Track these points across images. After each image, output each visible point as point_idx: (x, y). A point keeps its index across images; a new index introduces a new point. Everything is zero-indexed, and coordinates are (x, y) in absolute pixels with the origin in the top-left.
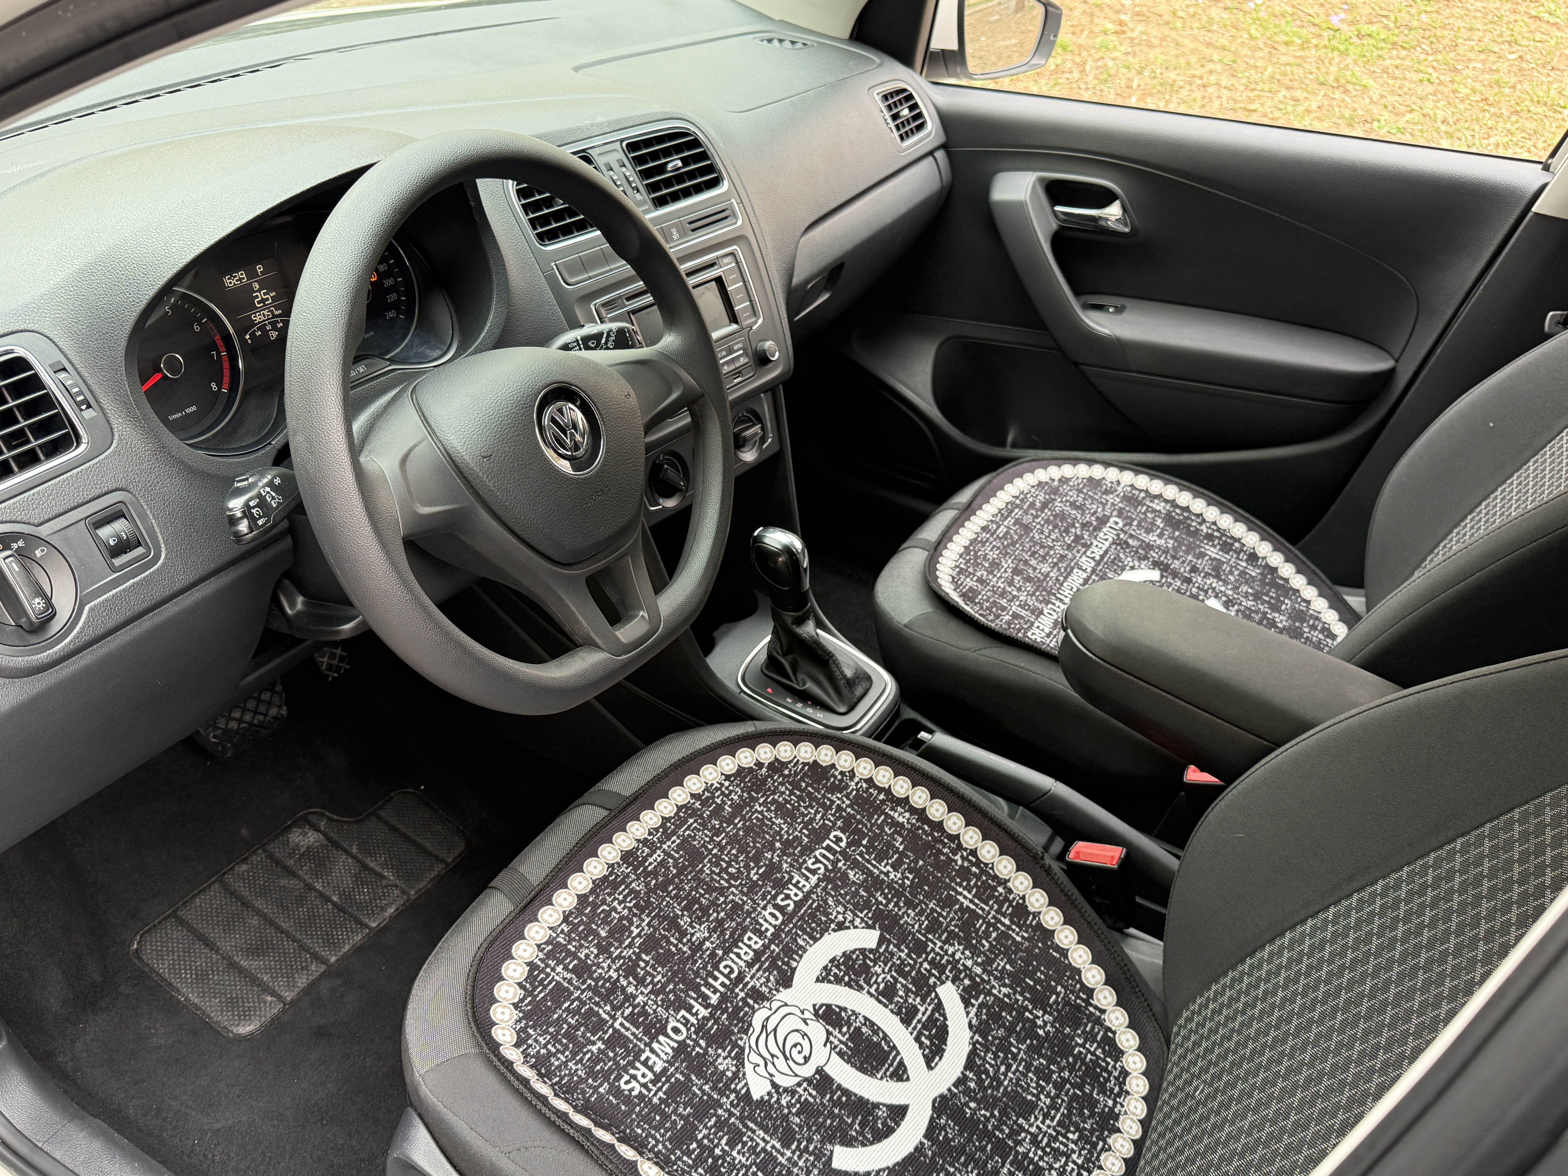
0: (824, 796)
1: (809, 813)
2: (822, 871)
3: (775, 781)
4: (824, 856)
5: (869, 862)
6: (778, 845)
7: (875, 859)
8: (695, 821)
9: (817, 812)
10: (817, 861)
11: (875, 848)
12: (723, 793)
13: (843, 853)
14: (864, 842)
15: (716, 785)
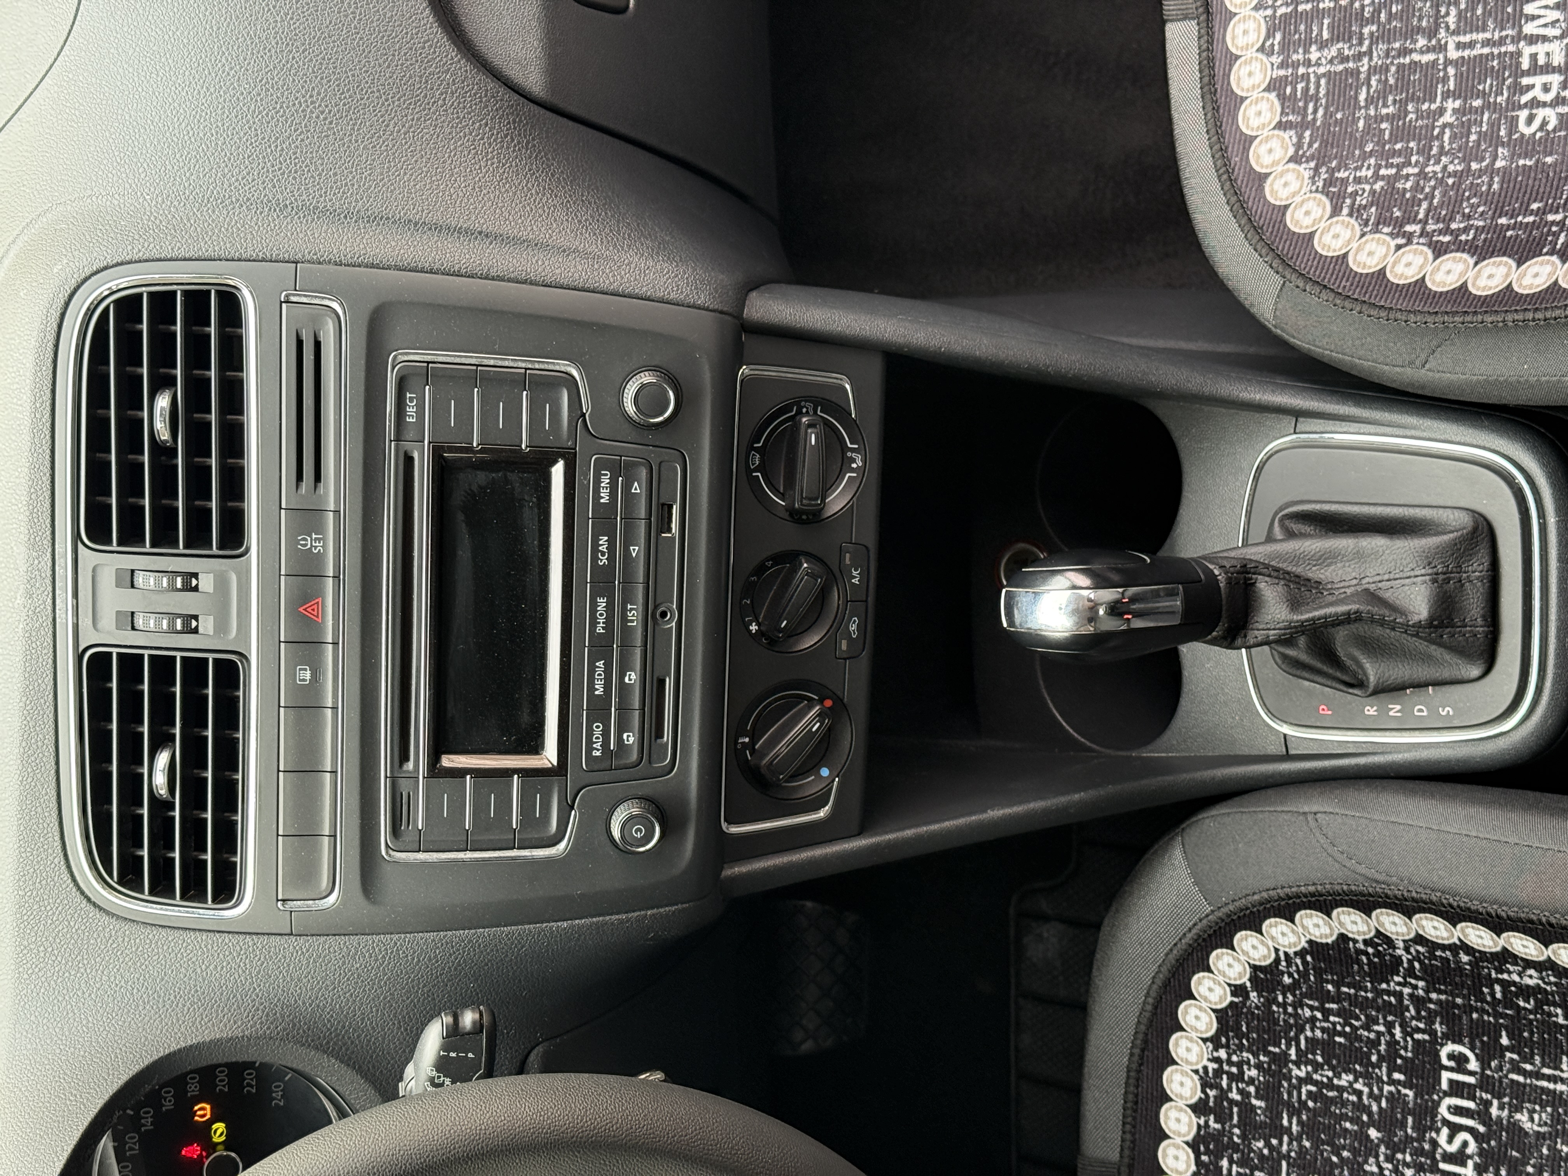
0: (1374, 990)
1: (1379, 1034)
2: (1472, 1148)
3: (1284, 1005)
4: (1458, 1111)
5: (1539, 1076)
6: (1373, 1133)
7: (1544, 1065)
8: (1231, 1162)
9: (1390, 1026)
10: (1455, 1129)
11: (1530, 1043)
12: (1232, 1077)
13: (1485, 1083)
14: (1505, 1041)
15: (1212, 1066)
